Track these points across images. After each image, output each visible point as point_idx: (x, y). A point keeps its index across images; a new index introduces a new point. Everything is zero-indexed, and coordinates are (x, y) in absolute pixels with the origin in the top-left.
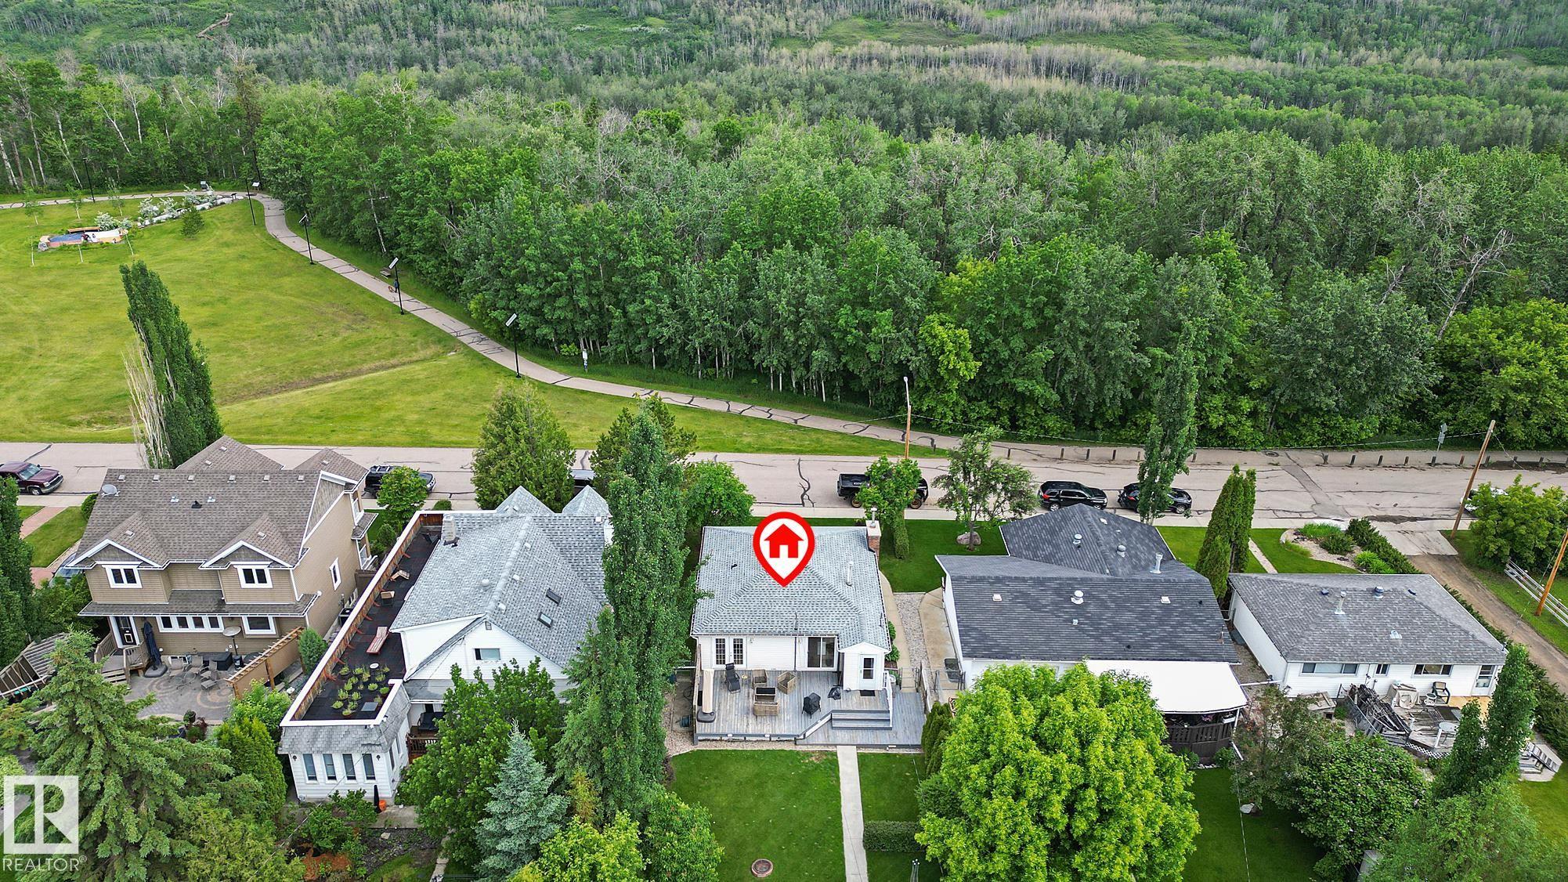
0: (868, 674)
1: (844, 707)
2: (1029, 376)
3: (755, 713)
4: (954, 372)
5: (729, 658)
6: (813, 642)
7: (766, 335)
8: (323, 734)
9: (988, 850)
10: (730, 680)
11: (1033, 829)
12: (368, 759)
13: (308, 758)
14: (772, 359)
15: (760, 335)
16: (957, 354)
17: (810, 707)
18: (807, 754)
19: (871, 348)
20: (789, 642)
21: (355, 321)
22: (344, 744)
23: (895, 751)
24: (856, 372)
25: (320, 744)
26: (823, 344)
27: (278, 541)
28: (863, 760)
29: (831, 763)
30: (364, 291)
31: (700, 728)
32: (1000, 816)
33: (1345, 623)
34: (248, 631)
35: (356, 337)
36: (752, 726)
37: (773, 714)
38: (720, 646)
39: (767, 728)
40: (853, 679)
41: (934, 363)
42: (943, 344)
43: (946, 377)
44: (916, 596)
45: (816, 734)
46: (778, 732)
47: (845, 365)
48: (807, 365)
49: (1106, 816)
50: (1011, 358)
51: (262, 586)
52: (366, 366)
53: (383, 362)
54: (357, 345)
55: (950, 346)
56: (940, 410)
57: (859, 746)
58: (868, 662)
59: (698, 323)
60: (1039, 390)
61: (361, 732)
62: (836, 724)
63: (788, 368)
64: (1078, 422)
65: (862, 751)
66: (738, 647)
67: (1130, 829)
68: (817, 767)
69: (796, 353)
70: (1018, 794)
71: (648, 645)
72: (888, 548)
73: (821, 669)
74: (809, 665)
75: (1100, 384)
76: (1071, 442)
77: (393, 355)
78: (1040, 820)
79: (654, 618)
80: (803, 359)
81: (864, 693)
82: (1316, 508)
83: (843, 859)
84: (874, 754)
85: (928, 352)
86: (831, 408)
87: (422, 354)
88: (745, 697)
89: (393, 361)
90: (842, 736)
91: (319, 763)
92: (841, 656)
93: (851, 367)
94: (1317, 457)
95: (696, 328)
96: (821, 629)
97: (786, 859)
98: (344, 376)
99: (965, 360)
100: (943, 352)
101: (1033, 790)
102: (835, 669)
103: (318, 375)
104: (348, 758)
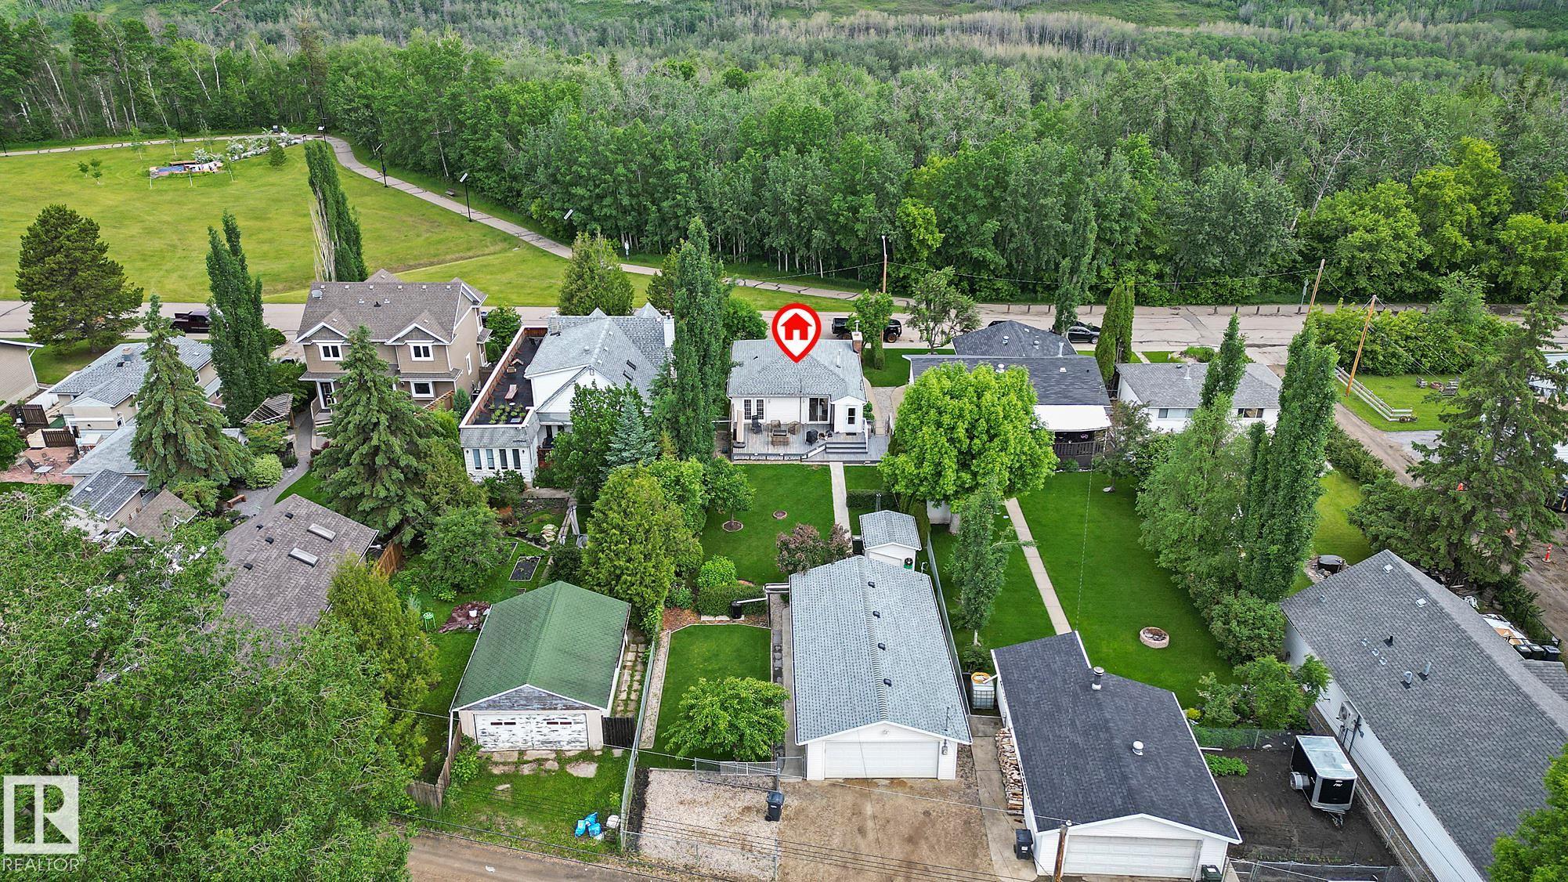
0: (851, 421)
1: (835, 441)
2: (982, 245)
3: (773, 443)
4: (922, 242)
5: (754, 412)
6: (814, 402)
7: (775, 221)
8: (487, 434)
10: (756, 428)
11: (947, 445)
12: (516, 453)
13: (477, 452)
14: (779, 241)
15: (770, 221)
16: (926, 229)
17: (811, 439)
18: (809, 466)
19: (858, 226)
20: (794, 404)
21: (432, 227)
22: (501, 441)
23: (867, 465)
24: (847, 248)
25: (486, 440)
26: (821, 226)
27: (437, 327)
28: (847, 470)
29: (826, 471)
30: (434, 206)
31: (735, 451)
32: (927, 436)
33: (1190, 384)
34: (415, 395)
35: (435, 237)
36: (771, 450)
37: (786, 443)
38: (747, 403)
39: (781, 450)
40: (841, 424)
41: (909, 236)
42: (915, 219)
43: (918, 247)
44: (889, 389)
45: (816, 455)
46: (789, 453)
47: (839, 242)
48: (808, 245)
49: (991, 439)
50: (969, 231)
51: (427, 359)
52: (448, 257)
53: (462, 254)
54: (440, 242)
55: (920, 221)
56: (913, 276)
57: (844, 462)
58: (852, 412)
59: (720, 214)
60: (990, 255)
61: (512, 432)
62: (828, 450)
63: (793, 251)
64: (1024, 288)
65: (847, 465)
66: (761, 411)
67: (1006, 441)
68: (816, 472)
69: (799, 236)
70: (939, 425)
71: (704, 364)
72: (869, 362)
73: (819, 422)
74: (810, 420)
75: (1038, 250)
76: (1018, 301)
77: (469, 250)
78: (951, 441)
79: (708, 345)
80: (805, 240)
81: (848, 434)
82: (1201, 340)
83: (833, 511)
84: (855, 466)
85: (903, 227)
86: (827, 282)
87: (492, 249)
88: (765, 437)
89: (470, 254)
90: (832, 457)
91: (483, 454)
92: (833, 406)
93: (843, 244)
94: (1211, 309)
95: (719, 218)
96: (818, 392)
97: (796, 510)
98: (432, 264)
99: (932, 233)
100: (915, 227)
102: (828, 422)
103: (412, 263)
104: (503, 453)
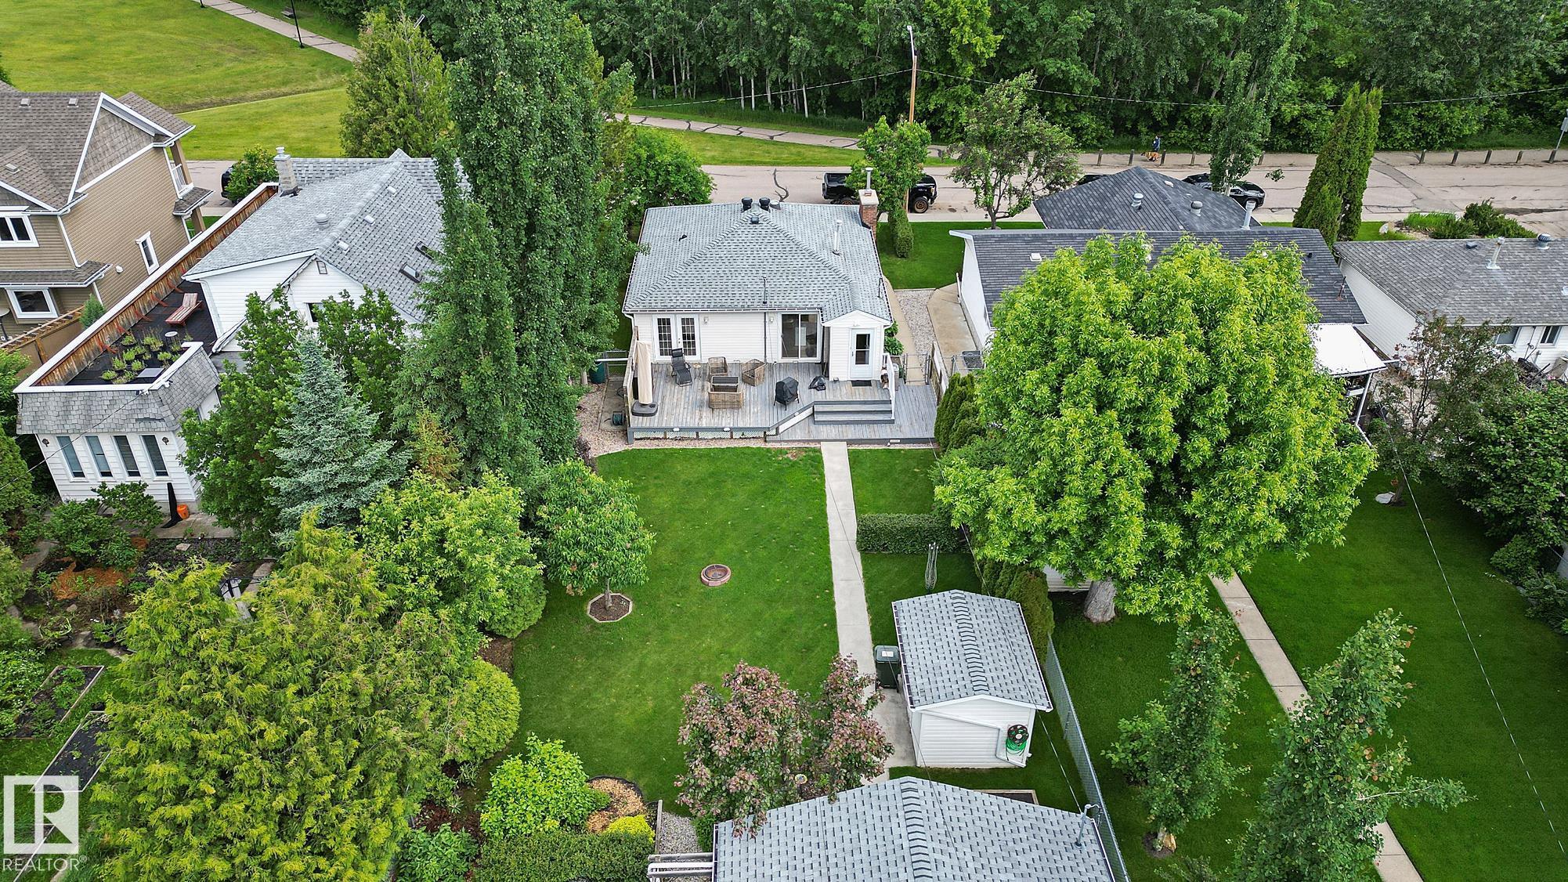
0: (861, 358)
1: (830, 398)
2: (1062, 54)
3: (711, 405)
4: (966, 50)
5: (677, 342)
6: (790, 323)
7: (733, 25)
9: (1052, 495)
10: (680, 373)
11: (1126, 453)
12: (150, 441)
13: (65, 441)
14: (739, 58)
15: (726, 25)
16: (973, 27)
17: (784, 396)
18: (781, 451)
19: (864, 26)
20: (754, 323)
21: (244, 55)
22: (115, 417)
23: (898, 447)
24: (846, 66)
26: (804, 30)
28: (855, 459)
29: (814, 461)
30: (259, 29)
31: (635, 422)
32: (1074, 434)
33: (1501, 278)
34: (20, 314)
35: (242, 67)
36: (707, 419)
37: (736, 405)
38: (664, 324)
39: (726, 420)
40: (842, 365)
41: (943, 40)
42: (956, 10)
43: (958, 59)
44: (924, 293)
45: (793, 427)
46: (741, 425)
47: (832, 55)
48: (784, 64)
50: (1041, 32)
52: (250, 94)
53: (272, 90)
54: (242, 73)
55: (964, 14)
56: (950, 108)
57: (850, 442)
58: (863, 341)
59: (647, 15)
60: (1075, 70)
61: (132, 402)
62: (818, 418)
63: (761, 78)
64: (1118, 125)
65: (855, 447)
66: (689, 338)
68: (793, 465)
69: (770, 50)
70: (1104, 402)
73: (802, 360)
74: (784, 355)
75: (1150, 62)
76: (1111, 148)
77: (285, 83)
78: (1135, 441)
80: (780, 55)
81: (856, 383)
83: (828, 562)
84: (870, 450)
85: (937, 26)
86: (816, 124)
87: (321, 83)
88: (699, 390)
89: (284, 89)
90: (827, 431)
91: (81, 448)
92: (826, 331)
93: (839, 59)
94: (1411, 157)
95: (647, 23)
96: (798, 303)
97: (749, 564)
98: (223, 103)
99: (982, 35)
100: (955, 23)
101: (1129, 390)
102: (818, 359)
103: (190, 102)
104: (122, 441)
